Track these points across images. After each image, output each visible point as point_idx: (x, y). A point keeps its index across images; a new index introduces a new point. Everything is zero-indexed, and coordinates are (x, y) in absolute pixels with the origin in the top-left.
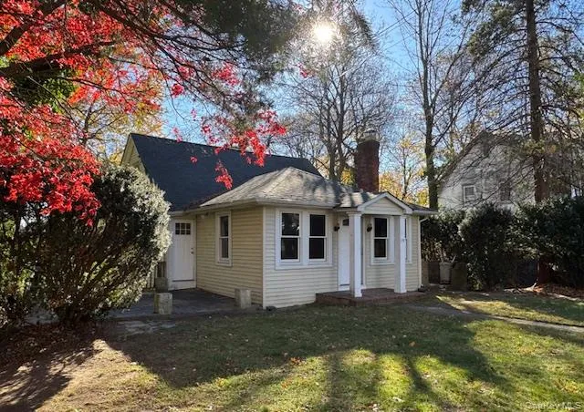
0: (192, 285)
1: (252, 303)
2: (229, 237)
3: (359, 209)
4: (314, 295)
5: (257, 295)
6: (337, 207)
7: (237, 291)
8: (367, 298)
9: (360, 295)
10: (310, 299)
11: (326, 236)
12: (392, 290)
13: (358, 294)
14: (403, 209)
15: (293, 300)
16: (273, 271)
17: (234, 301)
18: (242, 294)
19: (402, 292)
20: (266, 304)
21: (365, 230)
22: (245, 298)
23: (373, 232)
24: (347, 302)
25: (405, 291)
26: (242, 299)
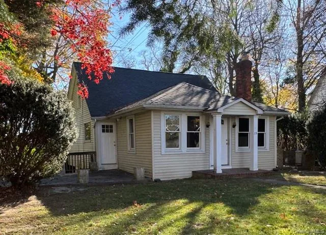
0: (116, 167)
1: (145, 177)
2: (134, 133)
3: (219, 111)
4: (191, 172)
5: (148, 172)
6: (206, 110)
7: (135, 168)
8: (225, 174)
9: (221, 172)
10: (188, 174)
11: (200, 131)
12: (248, 169)
13: (219, 171)
14: (256, 110)
15: (175, 176)
16: (160, 155)
17: (132, 175)
18: (138, 171)
19: (254, 170)
20: (155, 177)
21: (231, 126)
22: (140, 173)
23: (237, 128)
24: (210, 176)
25: (257, 170)
26: (138, 175)
